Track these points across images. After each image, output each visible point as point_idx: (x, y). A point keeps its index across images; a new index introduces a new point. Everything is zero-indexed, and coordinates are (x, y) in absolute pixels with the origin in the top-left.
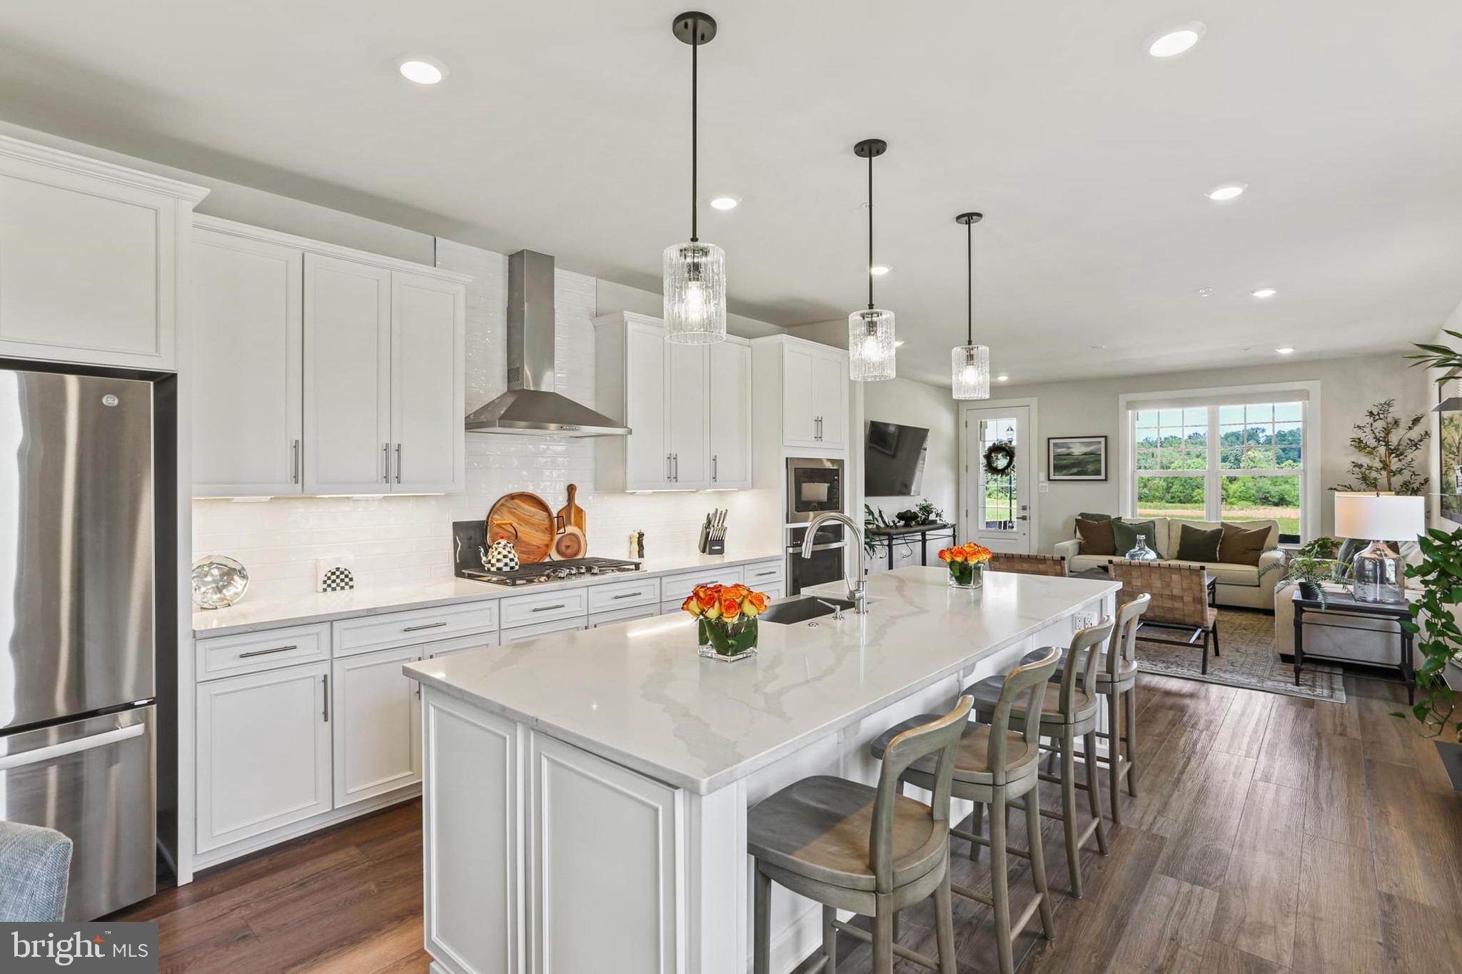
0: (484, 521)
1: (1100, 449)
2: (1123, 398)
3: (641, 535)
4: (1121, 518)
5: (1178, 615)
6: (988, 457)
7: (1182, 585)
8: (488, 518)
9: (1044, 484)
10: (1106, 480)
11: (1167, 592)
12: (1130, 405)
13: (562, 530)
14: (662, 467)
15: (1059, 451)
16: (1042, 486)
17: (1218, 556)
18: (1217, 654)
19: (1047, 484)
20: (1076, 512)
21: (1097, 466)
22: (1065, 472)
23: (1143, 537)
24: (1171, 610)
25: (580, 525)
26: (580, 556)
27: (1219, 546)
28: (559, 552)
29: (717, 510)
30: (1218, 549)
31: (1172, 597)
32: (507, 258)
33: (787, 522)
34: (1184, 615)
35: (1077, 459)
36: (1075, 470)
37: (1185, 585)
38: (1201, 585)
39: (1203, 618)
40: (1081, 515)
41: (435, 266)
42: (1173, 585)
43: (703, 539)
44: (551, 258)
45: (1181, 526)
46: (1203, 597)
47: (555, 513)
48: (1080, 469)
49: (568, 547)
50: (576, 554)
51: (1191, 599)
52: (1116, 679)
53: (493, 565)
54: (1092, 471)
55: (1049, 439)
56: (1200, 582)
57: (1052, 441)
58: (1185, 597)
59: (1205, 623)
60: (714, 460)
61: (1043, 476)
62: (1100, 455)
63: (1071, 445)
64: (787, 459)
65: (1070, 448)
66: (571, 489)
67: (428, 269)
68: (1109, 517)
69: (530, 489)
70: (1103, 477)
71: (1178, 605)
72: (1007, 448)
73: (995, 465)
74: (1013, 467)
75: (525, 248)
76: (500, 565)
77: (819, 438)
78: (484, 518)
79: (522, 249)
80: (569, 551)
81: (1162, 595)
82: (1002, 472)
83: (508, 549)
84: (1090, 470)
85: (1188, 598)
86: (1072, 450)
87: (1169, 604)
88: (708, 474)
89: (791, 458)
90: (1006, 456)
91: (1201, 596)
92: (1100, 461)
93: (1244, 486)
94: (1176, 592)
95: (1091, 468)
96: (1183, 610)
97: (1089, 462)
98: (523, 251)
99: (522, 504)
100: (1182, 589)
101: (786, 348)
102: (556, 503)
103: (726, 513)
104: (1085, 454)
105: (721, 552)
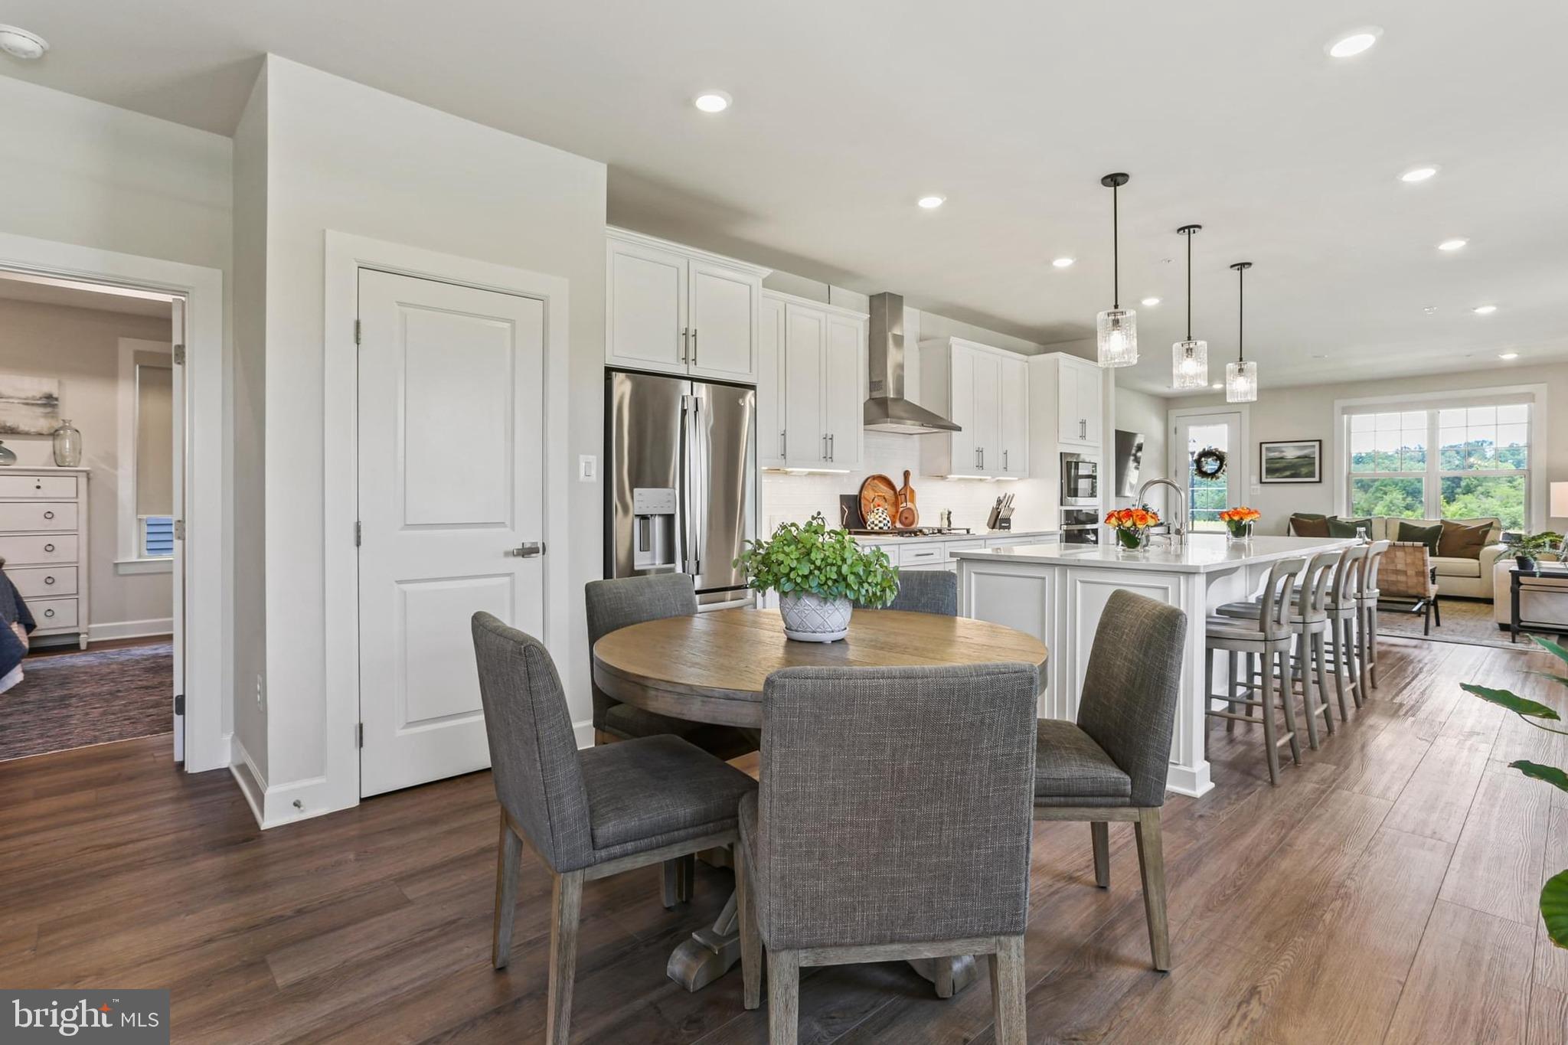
0: (857, 496)
1: (1314, 453)
2: (1339, 404)
3: (950, 513)
4: (1336, 517)
5: (1402, 588)
6: (1198, 462)
7: (1405, 561)
8: (861, 492)
9: (1255, 487)
10: (1320, 481)
11: (1391, 567)
12: (1347, 410)
13: (904, 504)
14: (972, 459)
15: (1272, 455)
16: (1254, 489)
17: (1437, 550)
18: (1438, 624)
19: (1259, 486)
20: (1290, 514)
21: (1311, 469)
22: (1277, 475)
23: (1363, 529)
24: (1395, 583)
25: (912, 501)
26: (913, 526)
27: (1438, 541)
28: (901, 522)
29: (1006, 494)
30: (1437, 544)
31: (1397, 572)
32: (868, 298)
33: (1062, 504)
34: (1408, 587)
35: (1290, 463)
36: (1288, 473)
37: (1409, 561)
38: (1423, 560)
39: (1425, 589)
40: (1295, 514)
41: (829, 303)
42: (1396, 561)
43: (994, 518)
44: (901, 298)
45: (1398, 524)
46: (1426, 571)
47: (898, 490)
48: (1293, 472)
49: (906, 518)
50: (912, 524)
51: (1414, 573)
52: (1365, 596)
53: (876, 525)
54: (1306, 473)
55: (1261, 444)
56: (1423, 557)
57: (1264, 446)
58: (1408, 572)
59: (1427, 593)
60: (1006, 453)
61: (1255, 479)
62: (1314, 458)
63: (1284, 449)
64: (1061, 454)
65: (1283, 452)
66: (906, 474)
67: (825, 306)
68: (1324, 517)
69: (884, 474)
70: (1317, 479)
71: (1402, 578)
72: (1217, 453)
73: (1204, 469)
74: (1224, 471)
75: (888, 291)
76: (881, 525)
77: (1083, 437)
78: (856, 493)
79: (885, 291)
80: (907, 521)
81: (1387, 569)
82: (1213, 475)
83: (885, 514)
84: (1303, 473)
85: (1411, 572)
86: (1284, 454)
87: (1393, 578)
88: (1001, 465)
89: (1065, 453)
90: (1216, 460)
91: (1424, 570)
92: (1314, 463)
93: (1466, 508)
94: (1400, 567)
95: (1304, 470)
96: (1407, 583)
97: (1302, 466)
98: (885, 293)
99: (880, 484)
100: (1406, 564)
101: (1061, 363)
102: (899, 484)
103: (1013, 497)
104: (1299, 457)
105: (1009, 528)
